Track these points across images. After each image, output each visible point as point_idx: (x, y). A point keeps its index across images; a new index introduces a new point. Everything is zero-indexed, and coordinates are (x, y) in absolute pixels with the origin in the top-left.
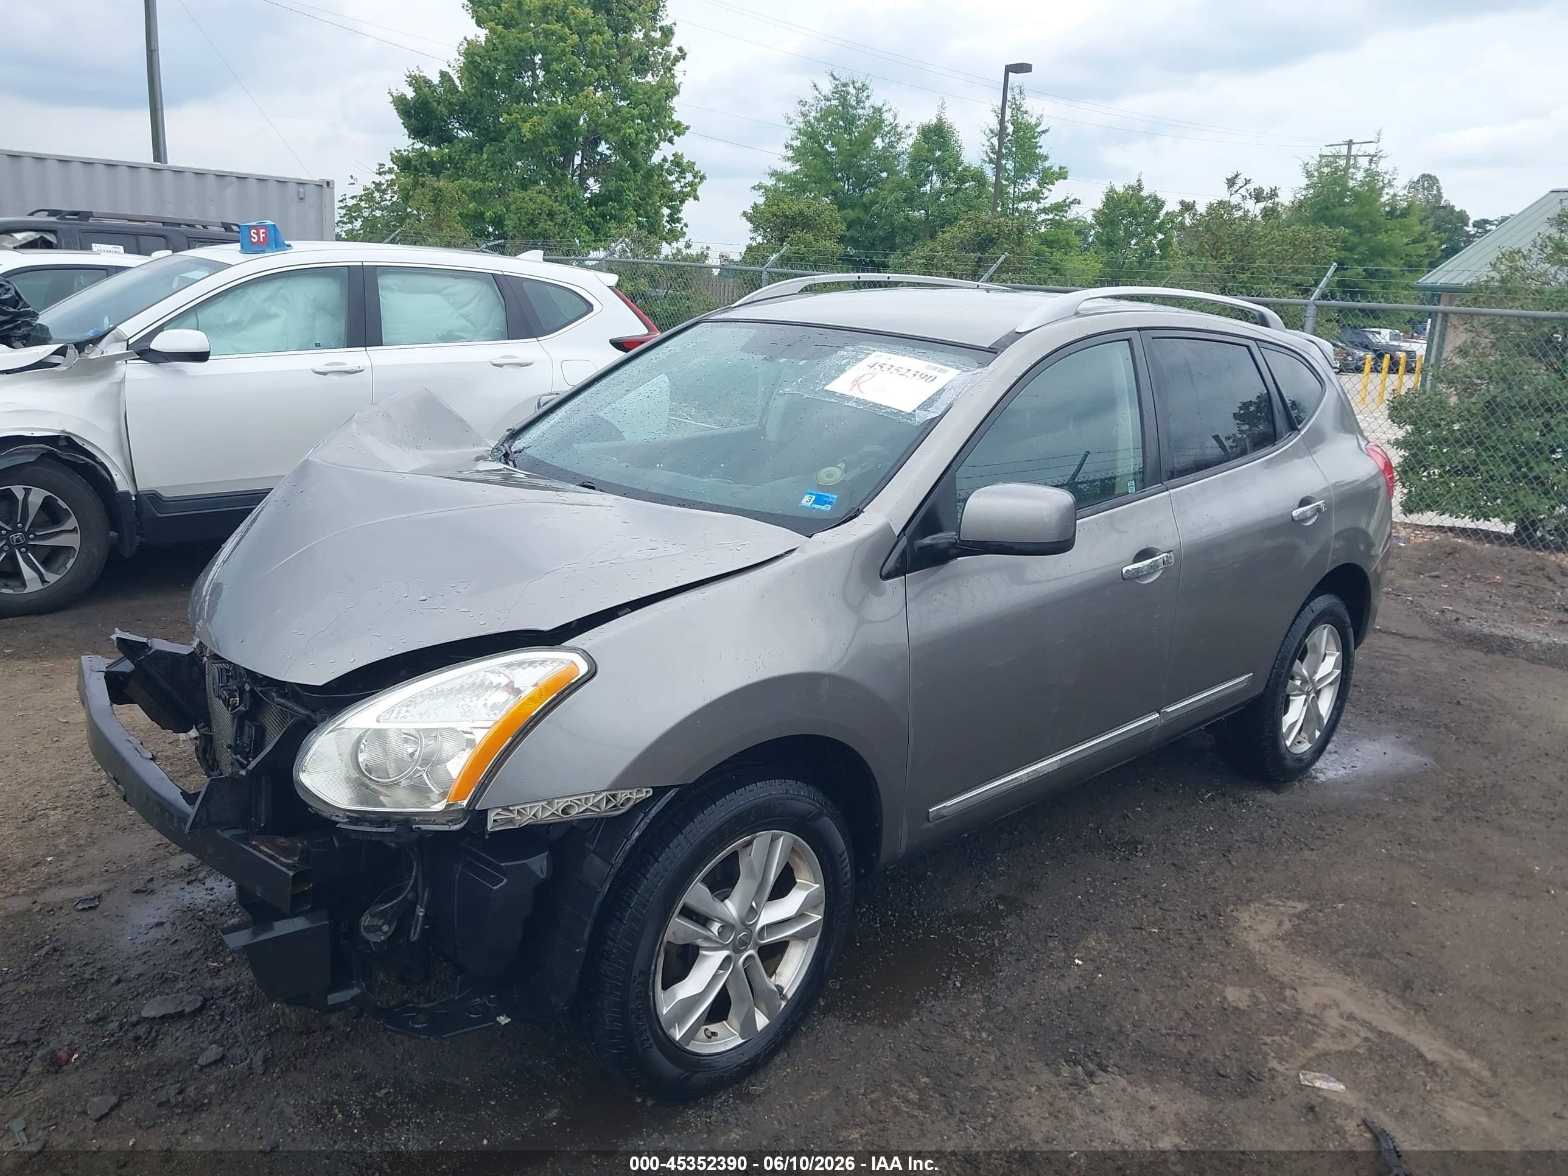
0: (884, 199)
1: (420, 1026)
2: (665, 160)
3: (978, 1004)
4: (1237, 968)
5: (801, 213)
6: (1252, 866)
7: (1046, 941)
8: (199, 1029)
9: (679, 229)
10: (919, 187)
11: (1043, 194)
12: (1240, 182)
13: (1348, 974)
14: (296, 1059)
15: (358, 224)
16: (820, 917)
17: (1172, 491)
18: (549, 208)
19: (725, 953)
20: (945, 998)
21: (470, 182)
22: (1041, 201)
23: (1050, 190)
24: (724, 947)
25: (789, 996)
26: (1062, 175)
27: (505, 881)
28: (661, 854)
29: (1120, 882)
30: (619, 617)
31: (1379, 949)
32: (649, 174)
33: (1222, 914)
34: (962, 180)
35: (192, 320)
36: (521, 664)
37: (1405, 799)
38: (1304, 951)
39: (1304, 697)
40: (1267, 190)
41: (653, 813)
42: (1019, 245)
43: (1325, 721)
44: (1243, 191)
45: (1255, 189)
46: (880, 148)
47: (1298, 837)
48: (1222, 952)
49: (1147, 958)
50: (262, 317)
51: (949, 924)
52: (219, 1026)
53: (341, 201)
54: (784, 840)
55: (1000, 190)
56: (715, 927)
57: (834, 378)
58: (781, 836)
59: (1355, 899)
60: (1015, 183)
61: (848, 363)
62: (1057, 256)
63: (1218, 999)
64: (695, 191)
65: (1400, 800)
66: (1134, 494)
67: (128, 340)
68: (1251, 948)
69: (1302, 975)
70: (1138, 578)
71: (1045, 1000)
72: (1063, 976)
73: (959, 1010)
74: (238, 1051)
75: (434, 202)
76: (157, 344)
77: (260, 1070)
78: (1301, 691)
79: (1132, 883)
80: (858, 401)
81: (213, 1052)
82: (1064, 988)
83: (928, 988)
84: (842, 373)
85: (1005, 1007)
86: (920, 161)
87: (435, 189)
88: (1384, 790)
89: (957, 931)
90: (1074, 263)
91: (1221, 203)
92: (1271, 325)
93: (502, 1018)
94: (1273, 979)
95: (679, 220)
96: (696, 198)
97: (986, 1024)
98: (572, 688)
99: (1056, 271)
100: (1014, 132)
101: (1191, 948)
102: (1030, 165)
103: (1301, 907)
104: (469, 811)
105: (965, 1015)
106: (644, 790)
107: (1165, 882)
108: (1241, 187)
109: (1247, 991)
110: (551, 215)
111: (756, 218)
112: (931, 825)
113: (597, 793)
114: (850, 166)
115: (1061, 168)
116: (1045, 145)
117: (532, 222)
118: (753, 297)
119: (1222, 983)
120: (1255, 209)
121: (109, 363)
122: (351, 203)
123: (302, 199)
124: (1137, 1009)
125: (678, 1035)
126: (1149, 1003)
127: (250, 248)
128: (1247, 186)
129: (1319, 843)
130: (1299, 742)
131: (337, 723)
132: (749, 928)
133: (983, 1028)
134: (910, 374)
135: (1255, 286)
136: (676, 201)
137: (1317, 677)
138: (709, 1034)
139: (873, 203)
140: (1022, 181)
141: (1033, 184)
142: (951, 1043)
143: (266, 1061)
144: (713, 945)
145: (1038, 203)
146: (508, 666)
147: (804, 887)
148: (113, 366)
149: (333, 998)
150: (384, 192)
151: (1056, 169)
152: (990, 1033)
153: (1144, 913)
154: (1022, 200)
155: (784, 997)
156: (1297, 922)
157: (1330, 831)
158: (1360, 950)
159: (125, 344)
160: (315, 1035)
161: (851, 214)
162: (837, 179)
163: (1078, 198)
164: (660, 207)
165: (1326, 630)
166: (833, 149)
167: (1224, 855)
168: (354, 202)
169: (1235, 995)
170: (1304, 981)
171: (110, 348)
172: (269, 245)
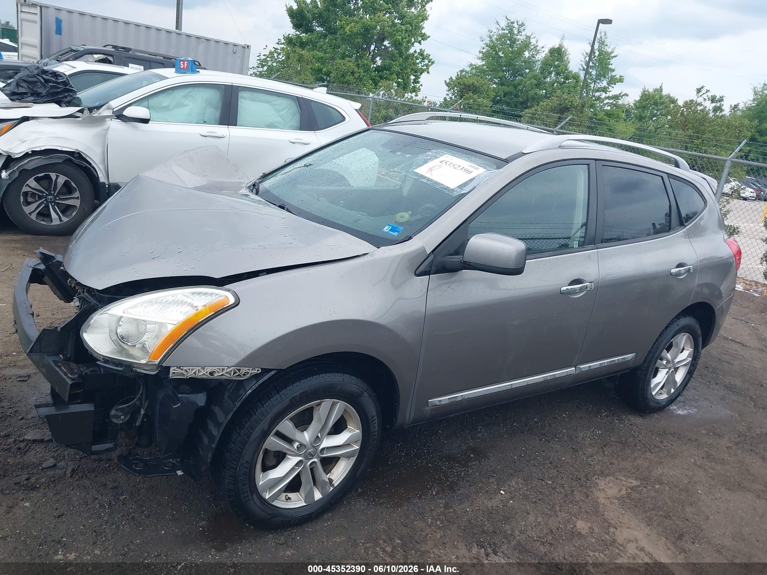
0: (525, 83)
1: (138, 469)
2: (415, 52)
3: (441, 505)
4: (588, 511)
5: (473, 84)
6: (616, 456)
7: (489, 478)
8: (49, 449)
9: (418, 87)
10: (544, 79)
11: (609, 89)
12: (703, 91)
13: (648, 525)
14: (88, 473)
15: (265, 68)
16: (358, 447)
17: (599, 250)
18: (352, 69)
19: (300, 458)
20: (425, 499)
21: (318, 53)
22: (608, 93)
23: (613, 87)
24: (300, 456)
25: (336, 485)
26: (621, 80)
27: (179, 404)
28: (265, 403)
29: (540, 453)
30: (259, 276)
31: (671, 514)
32: (407, 58)
33: (590, 480)
34: (567, 78)
35: (146, 103)
36: (199, 294)
37: (715, 433)
38: (628, 508)
39: (667, 370)
40: (718, 97)
41: (261, 381)
42: (582, 113)
43: (678, 385)
44: (705, 96)
45: (712, 96)
46: (527, 57)
47: (647, 445)
48: (583, 501)
49: (540, 497)
50: (180, 105)
51: (441, 460)
52: (59, 450)
53: (258, 56)
54: (340, 406)
55: (586, 85)
56: (296, 445)
57: (420, 166)
58: (338, 403)
59: (667, 484)
60: (595, 82)
61: (430, 159)
62: (612, 122)
63: (571, 526)
64: (428, 69)
65: (711, 434)
66: (577, 248)
67: (113, 109)
68: (599, 501)
69: (622, 521)
70: (570, 294)
71: (478, 509)
72: (492, 499)
73: (430, 507)
74: (62, 464)
75: (299, 61)
76: (126, 113)
77: (69, 475)
78: (665, 367)
79: (547, 454)
80: (428, 179)
81: (51, 462)
82: (490, 505)
83: (418, 492)
84: (425, 163)
85: (454, 510)
86: (546, 65)
87: (300, 55)
88: (704, 427)
89: (444, 465)
90: (621, 126)
91: (692, 101)
92: (681, 167)
93: (179, 472)
94: (605, 520)
95: (418, 82)
96: (428, 73)
97: (442, 517)
98: (224, 310)
99: (610, 130)
100: (598, 55)
101: (566, 496)
102: (604, 73)
103: (635, 483)
104: (160, 365)
105: (432, 510)
106: (256, 369)
107: (565, 457)
108: (704, 94)
109: (589, 525)
110: (353, 73)
111: (450, 85)
112: (429, 408)
113: (228, 367)
114: (510, 64)
115: (620, 76)
116: (614, 63)
117: (343, 76)
118: (400, 119)
119: (576, 518)
120: (709, 106)
121: (102, 119)
122: (263, 57)
123: (235, 53)
124: (525, 523)
125: (267, 496)
126: (533, 522)
127: (180, 71)
128: (708, 94)
129: (657, 450)
130: (661, 394)
131: (104, 310)
132: (316, 448)
133: (439, 519)
134: (460, 168)
135: (703, 148)
136: (418, 73)
137: (677, 360)
138: (287, 498)
139: (519, 84)
140: (599, 81)
141: (604, 83)
142: (419, 524)
143: (73, 471)
144: (293, 454)
145: (606, 93)
146: (193, 293)
147: (351, 431)
148: (105, 121)
149: (95, 448)
150: (279, 54)
151: (618, 77)
152: (442, 522)
153: (547, 472)
154: (598, 91)
155: (333, 485)
156: (630, 491)
157: (665, 444)
158: (661, 513)
159: (112, 111)
160: (102, 462)
161: (506, 89)
162: (503, 71)
163: (627, 93)
164: (410, 75)
165: (685, 336)
166: (503, 55)
167: (602, 448)
168: (264, 57)
169: (582, 526)
170: (622, 524)
171: (104, 112)
172: (188, 70)
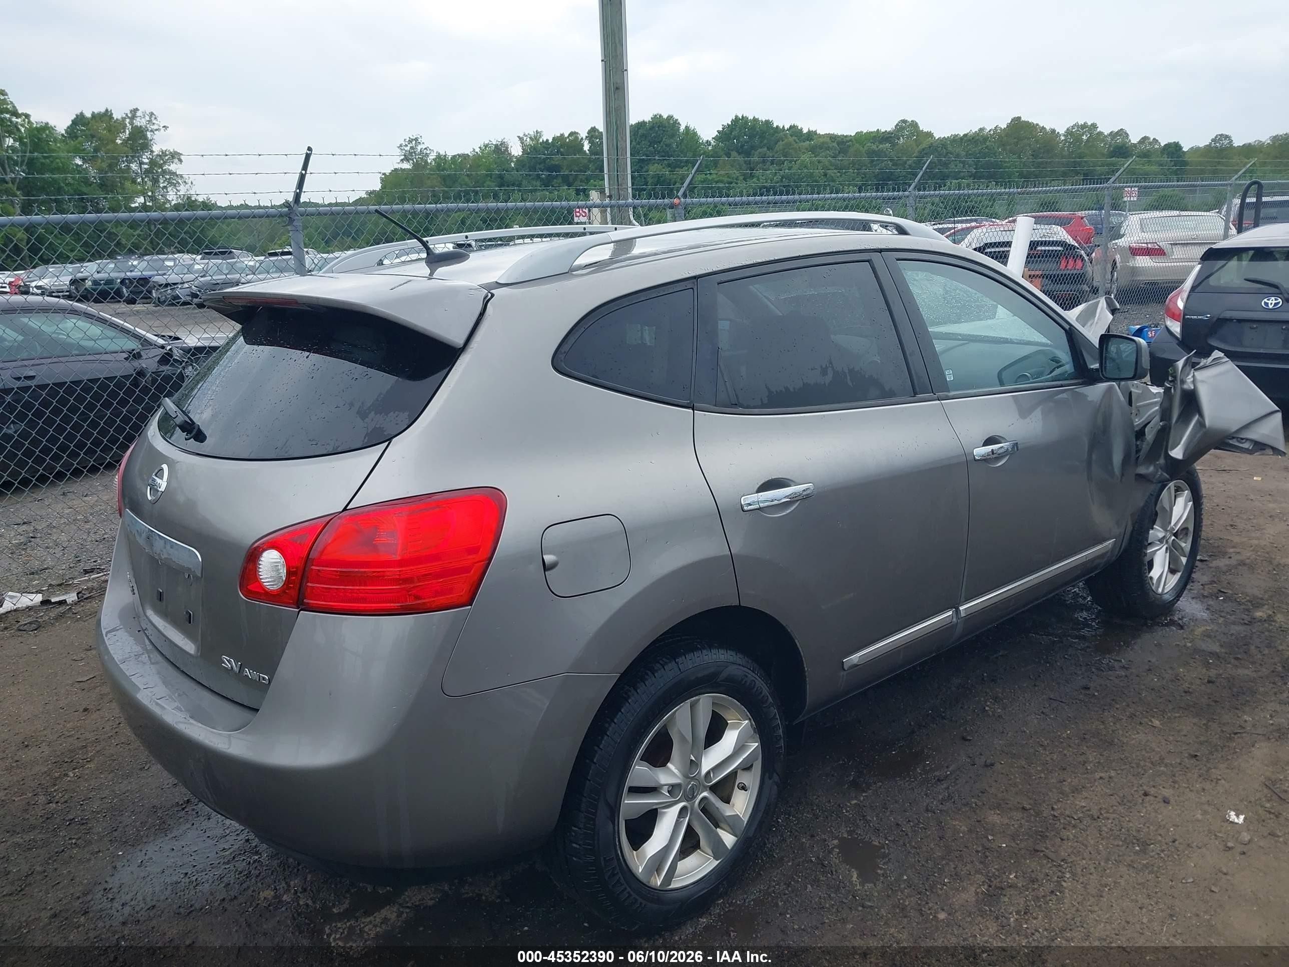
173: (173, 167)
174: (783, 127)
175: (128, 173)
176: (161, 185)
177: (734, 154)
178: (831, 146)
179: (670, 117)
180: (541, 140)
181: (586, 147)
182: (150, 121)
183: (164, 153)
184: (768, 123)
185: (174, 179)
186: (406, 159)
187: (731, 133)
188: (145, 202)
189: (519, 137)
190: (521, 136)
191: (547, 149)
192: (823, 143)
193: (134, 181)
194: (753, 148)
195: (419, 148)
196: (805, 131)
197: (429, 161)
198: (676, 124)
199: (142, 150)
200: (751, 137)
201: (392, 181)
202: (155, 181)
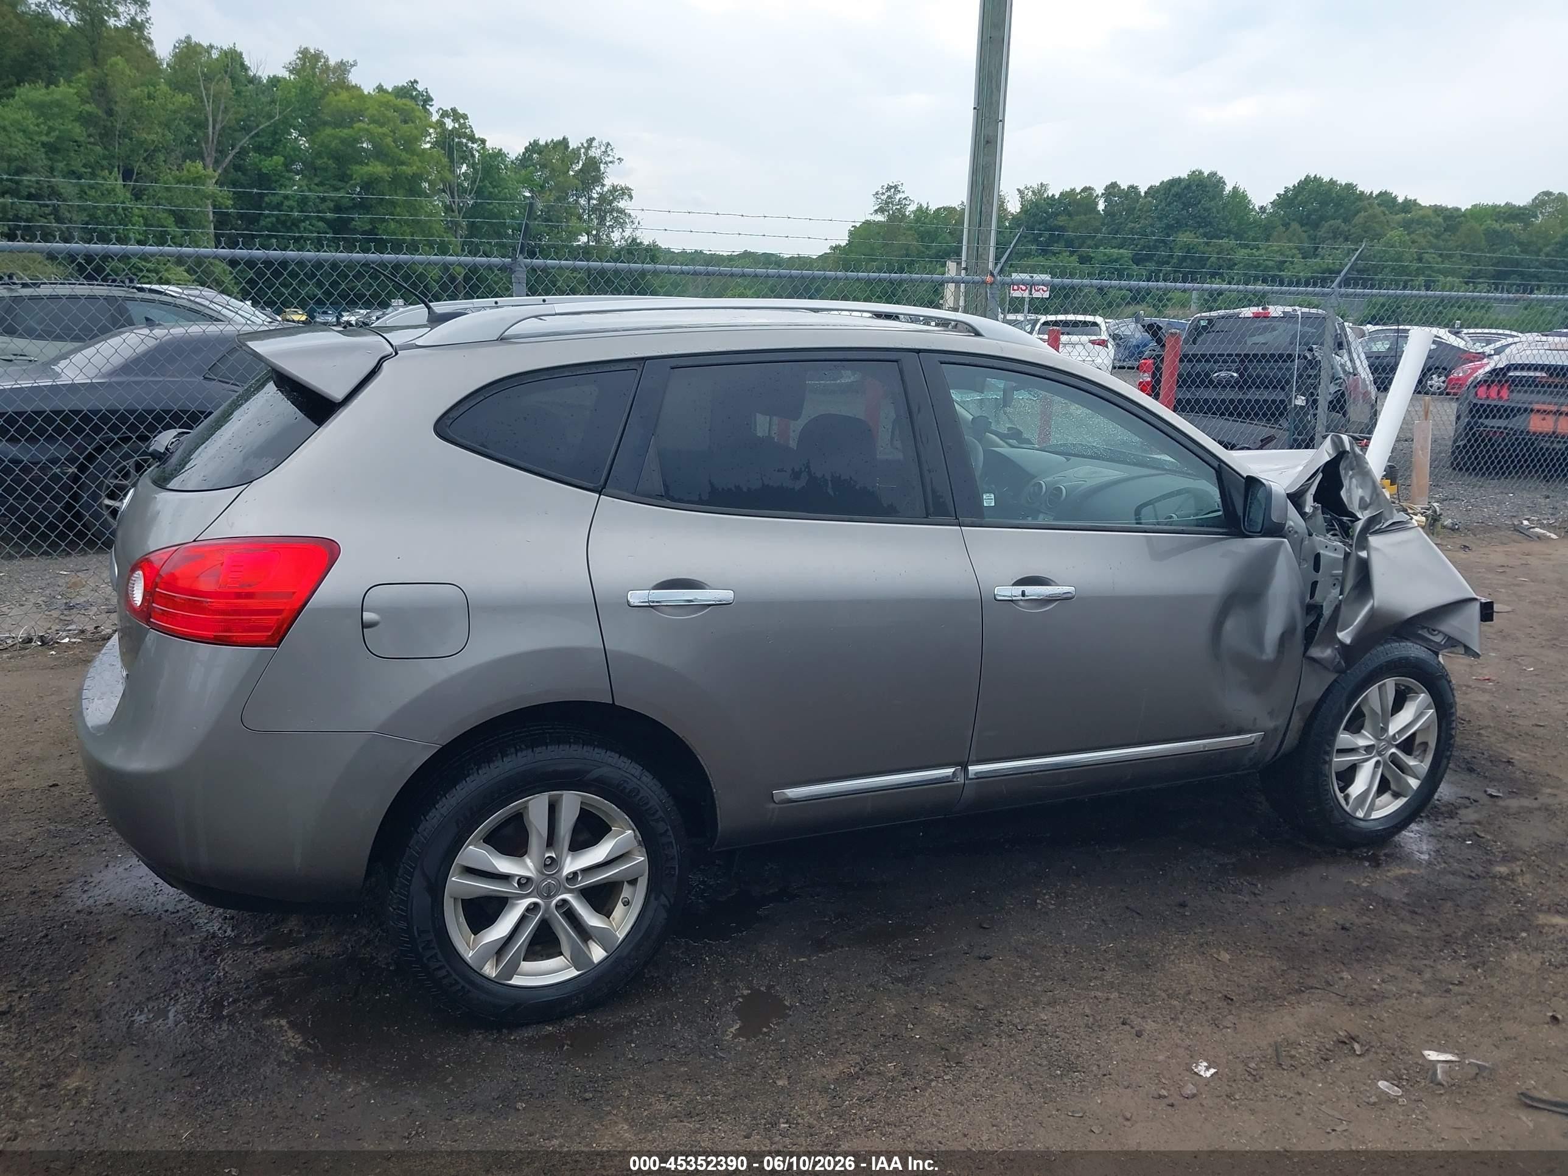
173: (622, 204)
174: (1372, 193)
175: (576, 208)
176: (608, 224)
177: (1295, 225)
178: (1433, 220)
179: (1213, 174)
180: (1045, 196)
181: (1101, 206)
182: (605, 152)
183: (614, 189)
184: (1350, 187)
185: (621, 219)
186: (881, 210)
187: (1296, 198)
188: (588, 242)
189: (1018, 190)
190: (1022, 188)
191: (1051, 206)
192: (1423, 217)
193: (580, 218)
194: (1323, 218)
195: (898, 197)
196: (1400, 200)
197: (907, 214)
198: (1220, 183)
199: (593, 183)
200: (1324, 204)
201: (862, 234)
202: (602, 220)
